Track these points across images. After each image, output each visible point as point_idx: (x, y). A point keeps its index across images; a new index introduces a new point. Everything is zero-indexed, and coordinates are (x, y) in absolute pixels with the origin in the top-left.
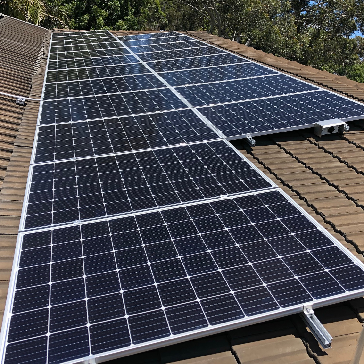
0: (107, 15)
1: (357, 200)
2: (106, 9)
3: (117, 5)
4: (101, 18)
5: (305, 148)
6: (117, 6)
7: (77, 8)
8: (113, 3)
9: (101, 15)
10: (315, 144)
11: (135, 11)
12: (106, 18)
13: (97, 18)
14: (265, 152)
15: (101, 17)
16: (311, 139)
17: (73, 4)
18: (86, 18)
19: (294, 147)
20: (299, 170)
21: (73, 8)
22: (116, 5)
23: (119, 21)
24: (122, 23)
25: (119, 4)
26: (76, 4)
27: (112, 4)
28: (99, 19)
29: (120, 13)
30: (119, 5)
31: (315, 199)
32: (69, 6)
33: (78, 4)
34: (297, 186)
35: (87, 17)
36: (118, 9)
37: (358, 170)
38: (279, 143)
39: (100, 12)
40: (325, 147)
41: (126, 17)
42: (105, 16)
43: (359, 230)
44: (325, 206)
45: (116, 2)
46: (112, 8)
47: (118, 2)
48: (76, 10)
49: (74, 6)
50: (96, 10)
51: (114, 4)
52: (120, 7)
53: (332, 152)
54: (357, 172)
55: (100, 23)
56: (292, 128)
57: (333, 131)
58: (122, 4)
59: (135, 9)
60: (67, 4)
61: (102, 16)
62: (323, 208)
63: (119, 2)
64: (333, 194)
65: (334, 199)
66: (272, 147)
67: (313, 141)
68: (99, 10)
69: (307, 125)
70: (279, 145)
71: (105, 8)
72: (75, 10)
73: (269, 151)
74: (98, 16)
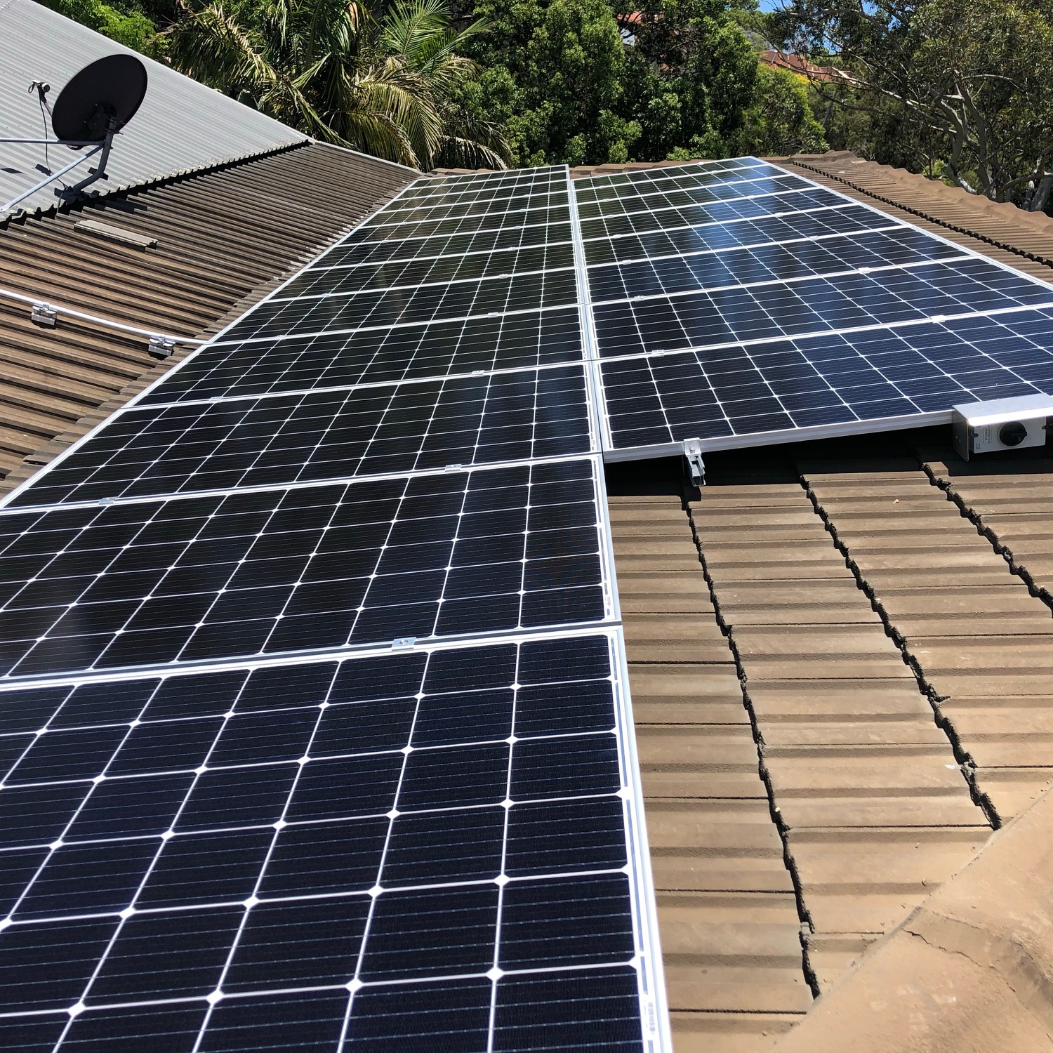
0: (638, 133)
1: (944, 698)
2: (642, 118)
3: (673, 104)
4: (621, 144)
5: (893, 498)
6: (674, 108)
7: (555, 119)
8: (661, 99)
9: (620, 134)
10: (942, 485)
11: (725, 121)
12: (635, 141)
13: (611, 145)
14: (737, 505)
15: (621, 141)
16: (937, 467)
17: (545, 109)
18: (578, 144)
19: (851, 491)
20: (812, 572)
21: (543, 119)
22: (669, 106)
23: (676, 148)
24: (684, 153)
25: (678, 102)
26: (552, 109)
27: (658, 103)
28: (615, 147)
29: (680, 126)
30: (679, 105)
31: (784, 681)
32: (533, 115)
33: (558, 108)
34: (752, 626)
35: (581, 143)
36: (674, 117)
37: (1035, 584)
38: (807, 477)
39: (619, 126)
40: (965, 495)
41: (696, 138)
42: (633, 136)
43: (859, 821)
44: (795, 712)
45: (671, 96)
46: (659, 115)
47: (677, 97)
48: (553, 125)
49: (547, 114)
50: (609, 122)
51: (666, 102)
52: (682, 110)
53: (978, 513)
54: (1034, 592)
55: (617, 158)
56: (860, 425)
57: (1019, 439)
58: (687, 103)
59: (726, 114)
60: (529, 111)
61: (624, 137)
62: (784, 716)
63: (679, 97)
64: (870, 668)
65: (860, 686)
66: (778, 491)
67: (939, 473)
68: (616, 121)
69: (923, 418)
70: (805, 485)
71: (639, 115)
72: (548, 124)
73: (754, 502)
74: (611, 139)
